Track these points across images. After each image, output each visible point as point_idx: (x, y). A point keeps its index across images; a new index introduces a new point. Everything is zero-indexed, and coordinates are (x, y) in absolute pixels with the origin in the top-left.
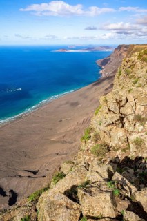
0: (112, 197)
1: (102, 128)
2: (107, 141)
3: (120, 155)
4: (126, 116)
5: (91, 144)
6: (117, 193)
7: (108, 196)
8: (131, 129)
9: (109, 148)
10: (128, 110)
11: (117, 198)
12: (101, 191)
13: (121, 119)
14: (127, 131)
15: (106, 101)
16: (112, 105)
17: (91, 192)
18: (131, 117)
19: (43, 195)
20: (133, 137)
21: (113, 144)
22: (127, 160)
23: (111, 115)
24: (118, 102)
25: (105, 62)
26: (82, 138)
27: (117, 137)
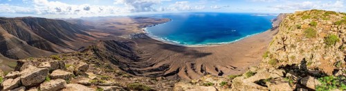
0: (290, 84)
1: (274, 51)
2: (277, 58)
3: (284, 64)
4: (286, 45)
5: (268, 59)
6: (291, 82)
7: (287, 84)
8: (289, 51)
9: (278, 61)
10: (287, 42)
11: (292, 84)
12: (282, 82)
13: (284, 47)
14: (287, 53)
15: (277, 38)
16: (280, 40)
17: (275, 83)
18: (289, 46)
19: (237, 78)
20: (290, 55)
21: (280, 59)
22: (288, 66)
23: (279, 45)
24: (283, 39)
25: (275, 20)
26: (263, 56)
27: (282, 56)
